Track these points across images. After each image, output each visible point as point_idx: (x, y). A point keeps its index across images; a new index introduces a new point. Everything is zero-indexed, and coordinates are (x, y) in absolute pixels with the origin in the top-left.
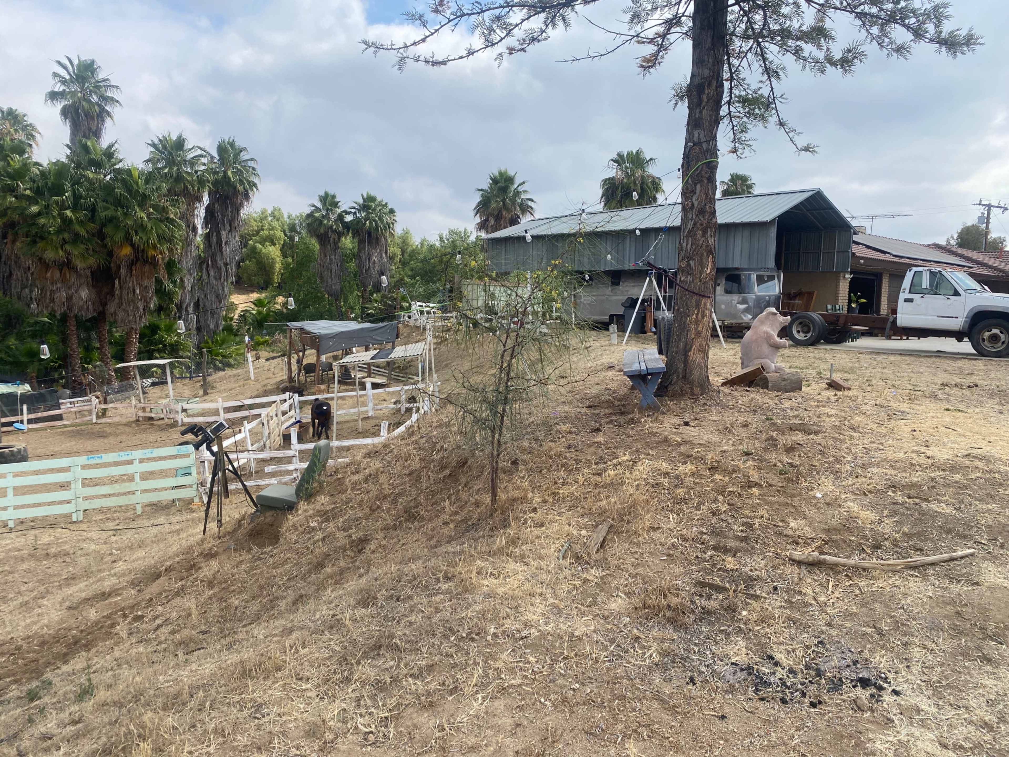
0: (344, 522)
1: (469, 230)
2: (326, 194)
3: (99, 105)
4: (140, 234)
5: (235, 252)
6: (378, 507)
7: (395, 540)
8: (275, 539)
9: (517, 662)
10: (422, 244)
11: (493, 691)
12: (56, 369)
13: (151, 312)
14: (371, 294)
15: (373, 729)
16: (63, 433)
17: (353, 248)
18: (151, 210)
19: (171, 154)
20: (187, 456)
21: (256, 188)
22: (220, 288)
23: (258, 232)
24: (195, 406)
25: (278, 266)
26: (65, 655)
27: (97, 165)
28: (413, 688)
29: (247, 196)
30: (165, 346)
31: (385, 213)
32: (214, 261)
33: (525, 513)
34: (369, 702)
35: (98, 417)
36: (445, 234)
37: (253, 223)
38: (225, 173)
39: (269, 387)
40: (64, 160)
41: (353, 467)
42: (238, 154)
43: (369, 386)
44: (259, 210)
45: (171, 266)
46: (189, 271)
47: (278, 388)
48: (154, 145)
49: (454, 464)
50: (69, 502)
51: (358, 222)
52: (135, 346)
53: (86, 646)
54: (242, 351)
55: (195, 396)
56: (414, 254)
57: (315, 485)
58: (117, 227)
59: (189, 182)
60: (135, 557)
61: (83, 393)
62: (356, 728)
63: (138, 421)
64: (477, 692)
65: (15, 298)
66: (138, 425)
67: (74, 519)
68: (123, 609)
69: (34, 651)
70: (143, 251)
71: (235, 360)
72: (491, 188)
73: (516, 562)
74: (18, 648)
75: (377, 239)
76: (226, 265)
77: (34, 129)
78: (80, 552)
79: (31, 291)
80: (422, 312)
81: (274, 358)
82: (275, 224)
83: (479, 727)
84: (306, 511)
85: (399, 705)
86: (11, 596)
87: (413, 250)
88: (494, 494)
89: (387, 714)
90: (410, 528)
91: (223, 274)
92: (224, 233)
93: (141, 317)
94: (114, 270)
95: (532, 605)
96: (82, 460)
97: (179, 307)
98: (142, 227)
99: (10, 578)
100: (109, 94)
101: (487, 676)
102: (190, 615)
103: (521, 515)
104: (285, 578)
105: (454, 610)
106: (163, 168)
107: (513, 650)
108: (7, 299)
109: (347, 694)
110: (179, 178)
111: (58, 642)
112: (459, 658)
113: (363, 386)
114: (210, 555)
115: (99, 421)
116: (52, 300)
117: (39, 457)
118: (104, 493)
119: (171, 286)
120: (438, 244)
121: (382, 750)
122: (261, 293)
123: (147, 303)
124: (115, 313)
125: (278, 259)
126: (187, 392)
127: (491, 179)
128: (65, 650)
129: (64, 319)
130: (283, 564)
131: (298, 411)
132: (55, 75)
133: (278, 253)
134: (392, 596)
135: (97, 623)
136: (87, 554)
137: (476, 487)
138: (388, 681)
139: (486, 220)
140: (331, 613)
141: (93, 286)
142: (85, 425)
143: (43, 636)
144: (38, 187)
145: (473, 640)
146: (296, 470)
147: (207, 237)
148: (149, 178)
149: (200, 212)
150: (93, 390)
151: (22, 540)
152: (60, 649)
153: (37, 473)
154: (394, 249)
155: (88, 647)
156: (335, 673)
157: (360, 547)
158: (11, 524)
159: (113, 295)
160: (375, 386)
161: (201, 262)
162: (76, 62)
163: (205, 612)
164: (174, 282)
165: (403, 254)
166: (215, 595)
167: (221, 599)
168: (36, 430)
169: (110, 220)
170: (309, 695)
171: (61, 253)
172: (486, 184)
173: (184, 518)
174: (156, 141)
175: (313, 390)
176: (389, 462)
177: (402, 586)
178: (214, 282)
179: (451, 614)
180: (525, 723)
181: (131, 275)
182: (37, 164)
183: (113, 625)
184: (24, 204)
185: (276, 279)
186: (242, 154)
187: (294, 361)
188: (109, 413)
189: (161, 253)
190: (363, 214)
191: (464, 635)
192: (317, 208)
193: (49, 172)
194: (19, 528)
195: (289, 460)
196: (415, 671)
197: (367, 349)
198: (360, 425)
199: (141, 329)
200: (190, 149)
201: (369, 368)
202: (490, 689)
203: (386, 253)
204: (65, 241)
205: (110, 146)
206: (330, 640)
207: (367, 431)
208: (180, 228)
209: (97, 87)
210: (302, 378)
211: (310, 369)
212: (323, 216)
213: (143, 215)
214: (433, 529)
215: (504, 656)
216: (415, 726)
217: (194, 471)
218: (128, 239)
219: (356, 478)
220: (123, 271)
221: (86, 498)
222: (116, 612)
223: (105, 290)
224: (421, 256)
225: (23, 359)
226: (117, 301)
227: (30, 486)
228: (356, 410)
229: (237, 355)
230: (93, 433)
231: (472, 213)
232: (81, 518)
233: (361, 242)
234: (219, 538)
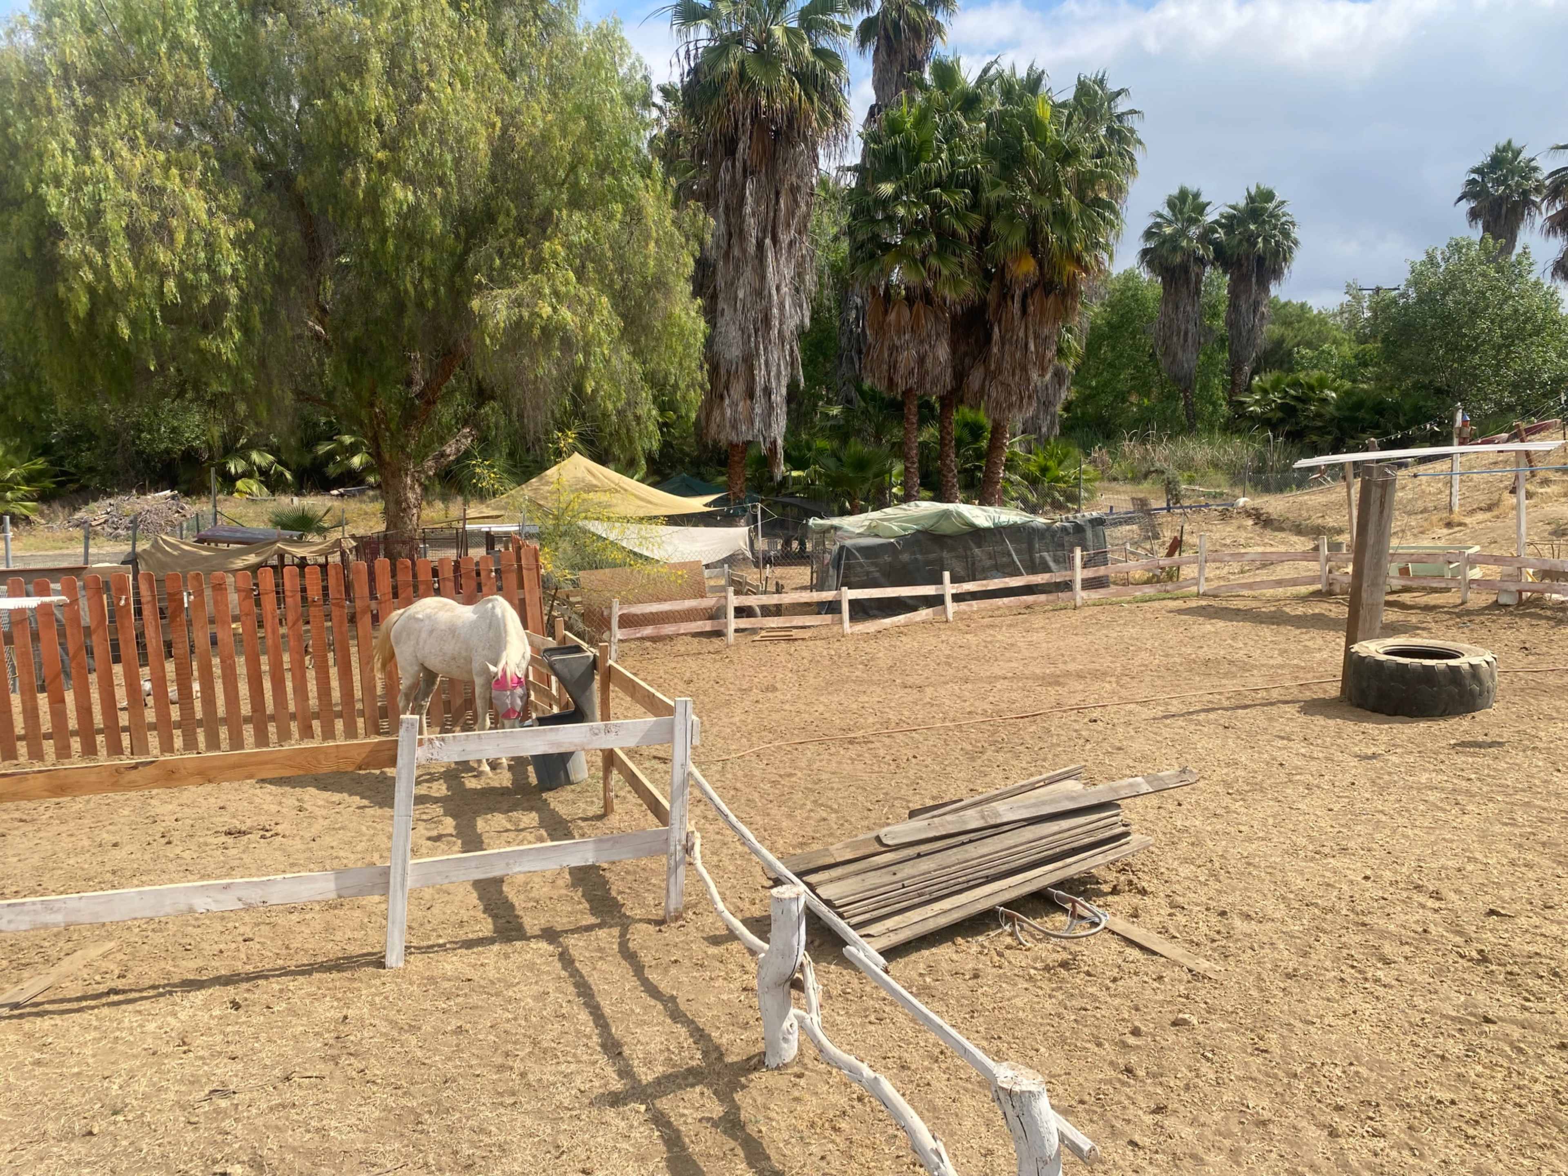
2: (1182, 191)
58: (1011, 218)
70: (1057, 264)
75: (1275, 269)
94: (992, 306)
159: (986, 355)
169: (1003, 206)
171: (923, 271)
181: (1025, 314)
189: (1086, 269)
192: (1164, 218)
212: (1176, 233)
213: (1066, 192)
218: (1034, 241)
226: (991, 366)
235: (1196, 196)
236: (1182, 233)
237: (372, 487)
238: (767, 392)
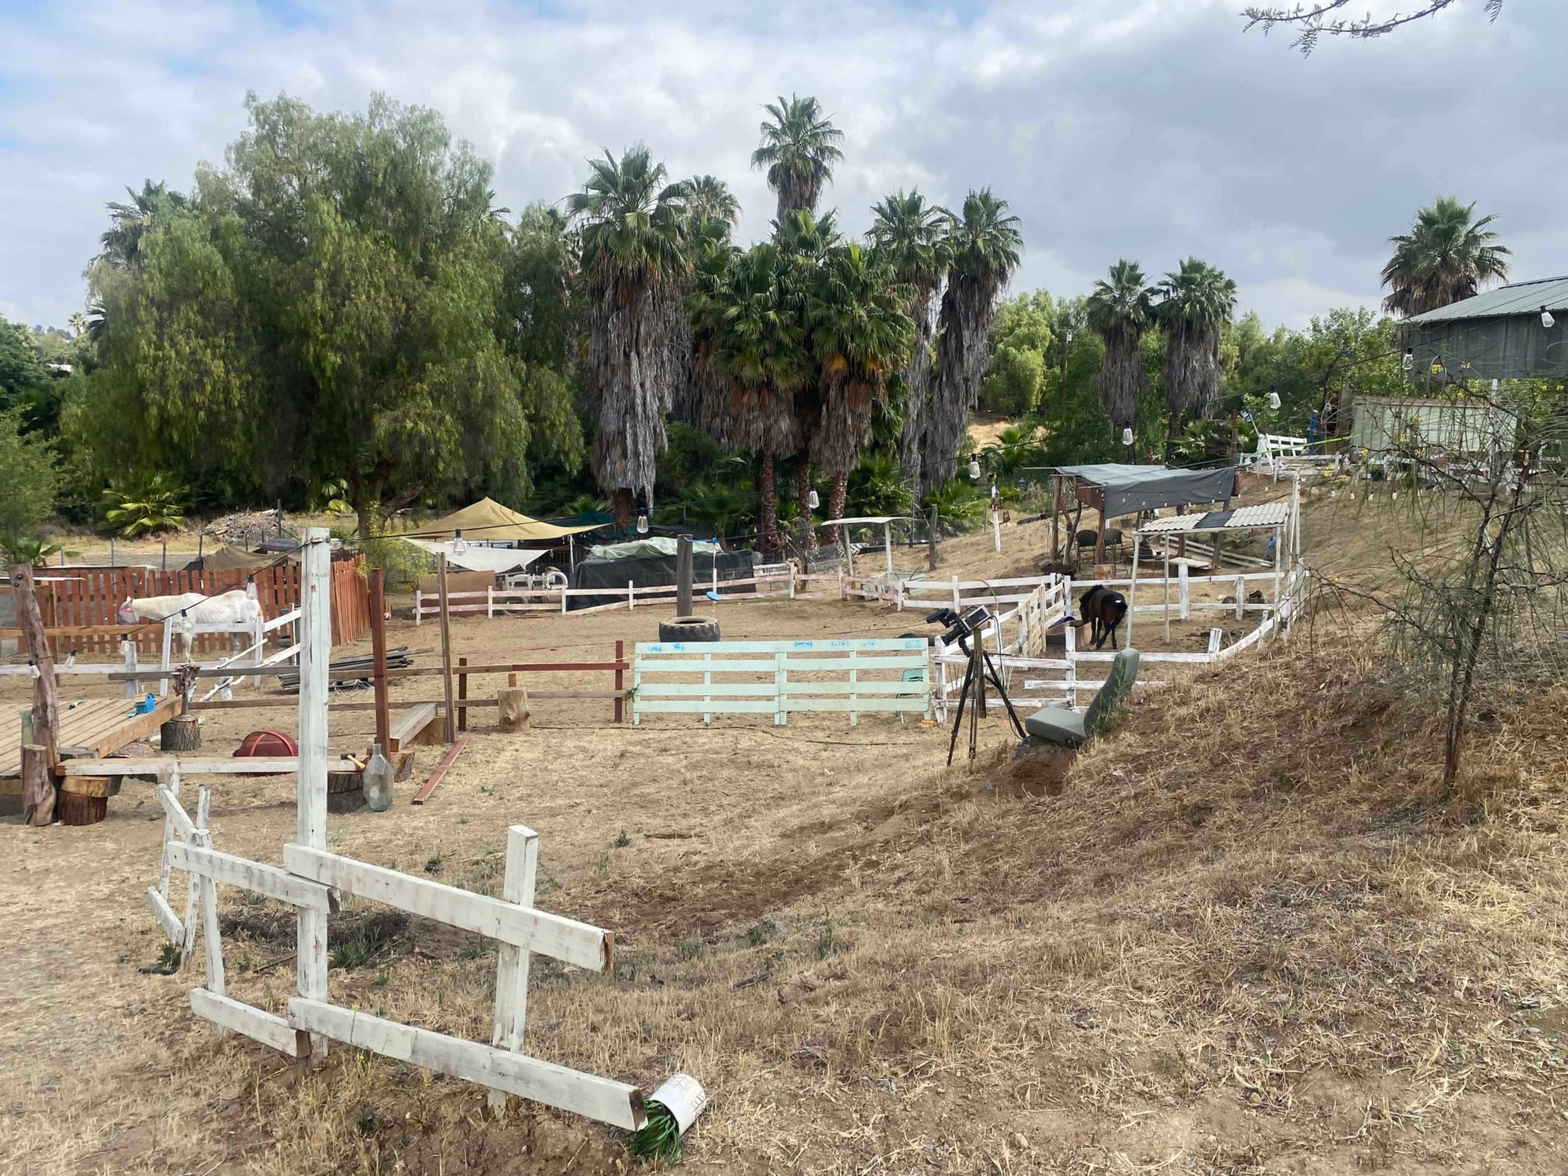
0: (1168, 776)
1: (1369, 309)
2: (1123, 264)
3: (815, 161)
4: (857, 340)
5: (980, 361)
6: (1225, 761)
7: (1258, 816)
8: (1056, 787)
9: (1514, 1043)
10: (1277, 337)
11: (1470, 1079)
12: (746, 525)
13: (864, 450)
14: (1185, 422)
15: (1258, 1085)
16: (757, 608)
17: (1161, 349)
18: (873, 305)
19: (901, 221)
20: (919, 653)
21: (1018, 262)
22: (956, 415)
23: (1012, 330)
24: (919, 585)
25: (1039, 380)
26: (786, 894)
27: (808, 244)
28: (1324, 1041)
29: (1002, 276)
30: (878, 498)
31: (1219, 290)
32: (950, 375)
33: (1514, 803)
34: (1250, 1046)
35: (796, 592)
36: (1324, 318)
37: (1007, 317)
38: (974, 242)
39: (1023, 564)
40: (769, 242)
41: (1176, 694)
42: (994, 213)
43: (1183, 570)
44: (1016, 296)
45: (893, 384)
46: (916, 391)
47: (1036, 566)
48: (880, 210)
49: (1362, 707)
50: (769, 699)
51: (1171, 307)
52: (841, 499)
53: (810, 887)
54: (981, 509)
55: (919, 571)
56: (1263, 355)
57: (1115, 715)
58: (829, 330)
59: (924, 260)
60: (854, 783)
61: (778, 559)
62: (1232, 1078)
63: (845, 600)
64: (1439, 1074)
65: (704, 430)
66: (844, 606)
67: (777, 722)
68: (850, 849)
69: (749, 883)
70: (860, 363)
71: (971, 521)
72: (1419, 234)
73: (1503, 883)
74: (730, 875)
75: (1202, 332)
76: (966, 380)
77: (734, 202)
78: (785, 766)
79: (722, 421)
80: (1276, 454)
81: (1029, 521)
82: (1039, 316)
83: (1447, 1129)
84: (1103, 751)
85: (1298, 1062)
86: (713, 808)
87: (1261, 348)
88: (1452, 764)
89: (1280, 1071)
90: (1284, 801)
91: (962, 394)
92: (966, 333)
93: (851, 457)
94: (822, 391)
95: (1541, 958)
96: (788, 645)
97: (900, 443)
98: (859, 330)
99: (710, 786)
100: (829, 143)
101: (1457, 1052)
102: (940, 873)
103: (1507, 807)
104: (1078, 846)
105: (1390, 938)
106: (889, 243)
107: (1505, 1023)
108: (696, 431)
109: (1213, 1025)
110: (911, 256)
111: (776, 875)
112: (1403, 1014)
113: (1174, 571)
114: (960, 796)
115: (798, 597)
116: (747, 433)
117: (732, 638)
118: (810, 692)
119: (892, 412)
120: (1308, 337)
121: (1275, 1120)
122: (1012, 422)
123: (861, 437)
124: (820, 451)
125: (1039, 370)
126: (907, 565)
127: (1422, 218)
128: (785, 889)
129: (760, 457)
130: (1072, 825)
131: (1069, 602)
132: (765, 125)
133: (1040, 360)
134: (1274, 896)
135: (822, 860)
136: (794, 770)
137: (1409, 751)
138: (1281, 1021)
139: (1407, 291)
140: (1176, 904)
141: (796, 415)
142: (781, 600)
143: (756, 865)
144: (738, 282)
145: (1428, 990)
146: (1071, 690)
147: (943, 340)
148: (873, 258)
149: (936, 304)
150: (790, 554)
151: (719, 739)
152: (779, 885)
153: (730, 657)
154: (1229, 348)
155: (813, 888)
156: (1191, 990)
157: (1196, 818)
158: (707, 719)
159: (819, 427)
160: (1194, 571)
161: (933, 378)
162: (790, 103)
163: (962, 873)
164: (896, 408)
165: (1242, 356)
166: (974, 851)
167: (984, 860)
168: (726, 602)
169: (822, 322)
170: (1153, 1013)
171: (760, 369)
172: (1409, 227)
173: (912, 740)
174: (885, 204)
175: (1090, 572)
176: (1239, 693)
177: (1290, 885)
178: (948, 407)
179: (1385, 942)
180: (1535, 1143)
181: (843, 398)
182: (737, 250)
183: (842, 867)
184: (721, 304)
185: (1035, 400)
186: (999, 212)
187: (1062, 527)
188: (809, 587)
189: (882, 366)
190: (1181, 293)
191: (1412, 980)
192: (1107, 287)
193: (752, 259)
194: (715, 725)
195: (1060, 674)
196: (1326, 1015)
197: (1180, 512)
198: (1168, 633)
199: (852, 473)
200: (928, 212)
201: (1182, 542)
202: (1464, 1074)
203: (1215, 355)
204: (766, 354)
205: (826, 218)
206: (1179, 943)
207: (1178, 643)
208: (907, 327)
209: (814, 136)
210: (1074, 552)
211: (1086, 539)
212: (1115, 300)
213: (863, 313)
214: (1331, 808)
215: (1489, 1027)
216: (1330, 1100)
217: (926, 675)
218: (842, 347)
219: (1183, 711)
220: (832, 393)
221: (791, 697)
222: (844, 851)
223: (810, 419)
224: (1278, 358)
225: (713, 510)
226: (823, 434)
227: (723, 672)
228: (1162, 607)
229: (974, 514)
230: (791, 612)
231: (1380, 279)
232: (784, 723)
233: (1174, 338)
234: (972, 773)
235: (1134, 268)
236: (1121, 300)
237: (430, 507)
238: (636, 454)
